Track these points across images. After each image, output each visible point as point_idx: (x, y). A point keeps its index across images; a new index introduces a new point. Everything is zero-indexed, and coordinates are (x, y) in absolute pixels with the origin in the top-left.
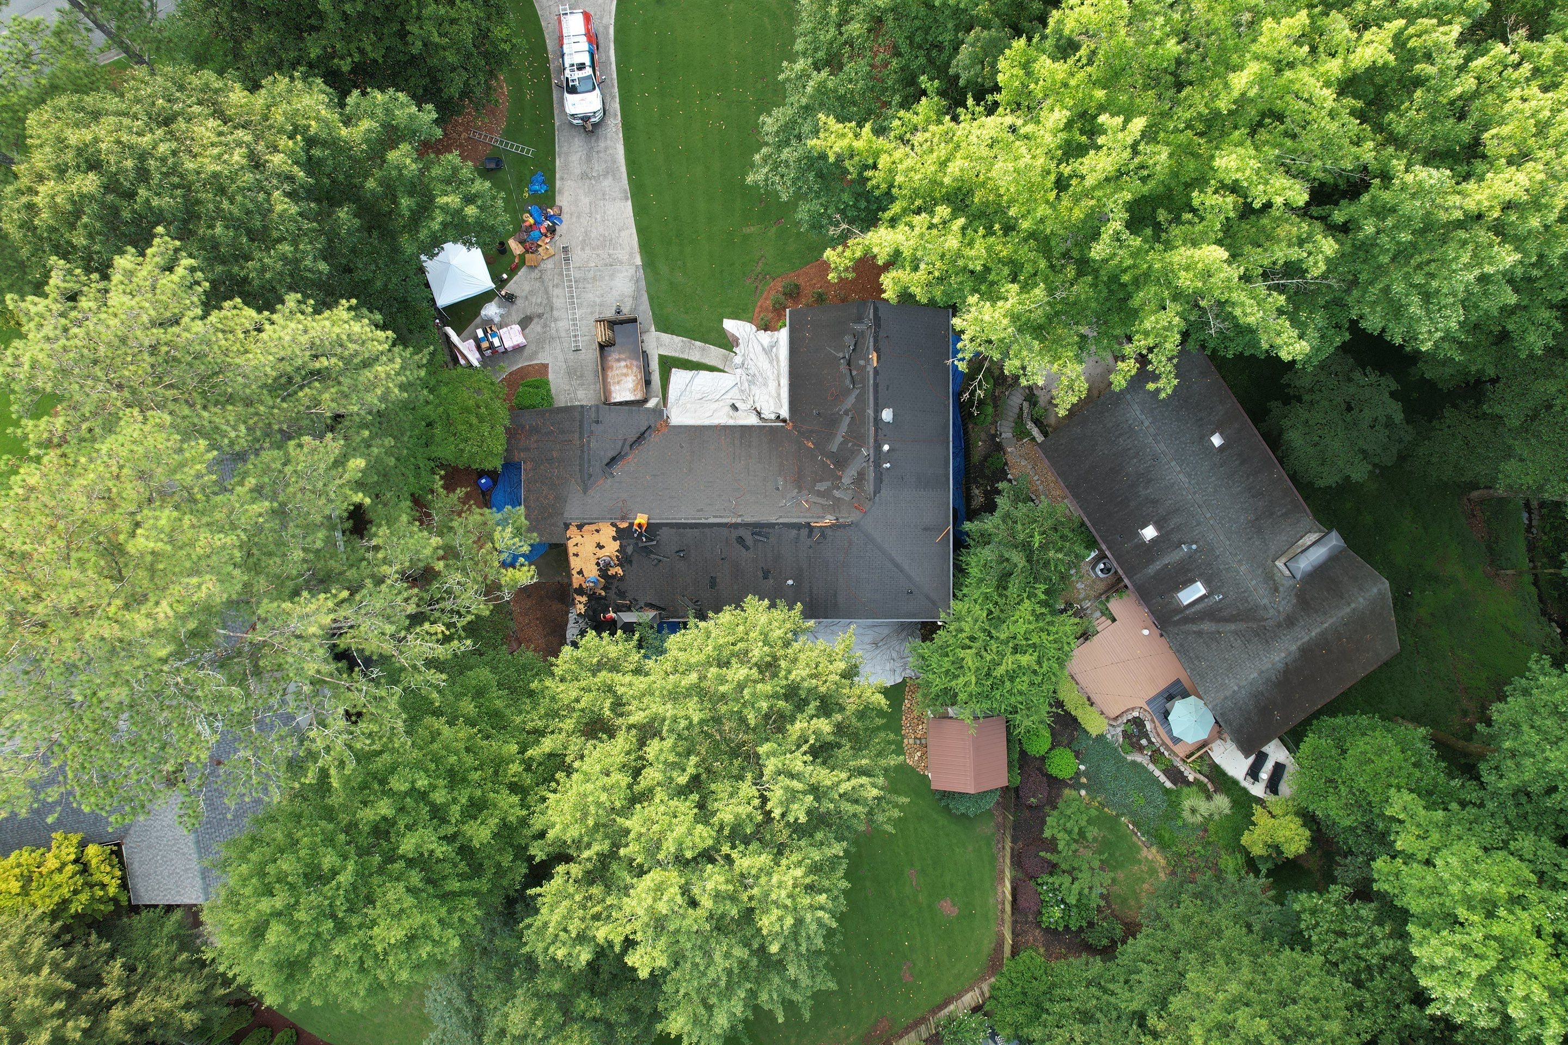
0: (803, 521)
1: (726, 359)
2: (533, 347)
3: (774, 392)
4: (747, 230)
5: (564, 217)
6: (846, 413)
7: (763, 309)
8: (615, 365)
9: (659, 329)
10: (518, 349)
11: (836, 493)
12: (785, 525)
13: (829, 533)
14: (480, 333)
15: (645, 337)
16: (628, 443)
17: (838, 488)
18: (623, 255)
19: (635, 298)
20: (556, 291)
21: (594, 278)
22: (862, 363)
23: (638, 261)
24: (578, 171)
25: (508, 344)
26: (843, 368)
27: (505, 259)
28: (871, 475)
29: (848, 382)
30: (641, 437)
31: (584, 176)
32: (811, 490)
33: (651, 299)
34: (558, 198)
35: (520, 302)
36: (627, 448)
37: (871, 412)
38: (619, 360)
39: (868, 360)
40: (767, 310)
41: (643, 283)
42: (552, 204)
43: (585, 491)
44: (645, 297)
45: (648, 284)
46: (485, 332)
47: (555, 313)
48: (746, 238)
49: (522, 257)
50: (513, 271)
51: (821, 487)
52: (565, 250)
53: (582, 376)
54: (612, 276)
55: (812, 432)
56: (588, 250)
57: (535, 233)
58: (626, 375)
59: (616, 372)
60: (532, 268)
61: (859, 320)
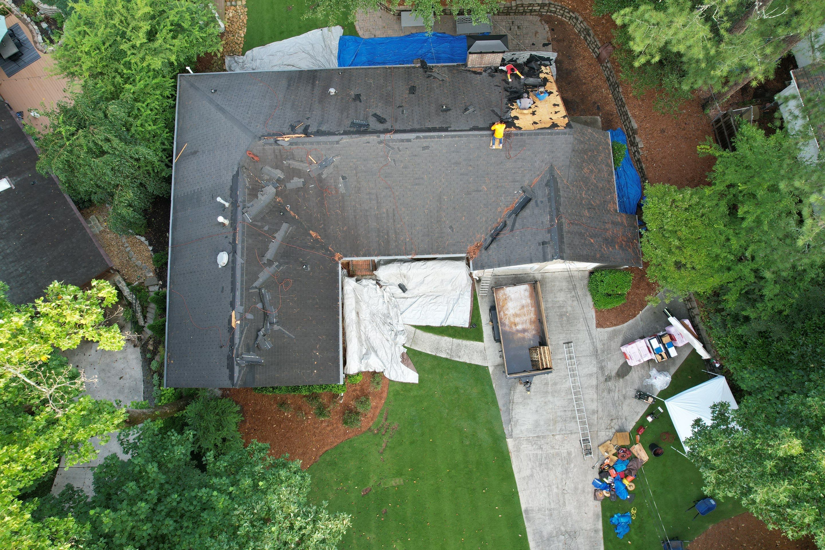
0: (313, 138)
1: (414, 340)
2: (614, 344)
3: (364, 306)
4: (399, 481)
5: (591, 488)
6: (270, 263)
7: (378, 395)
8: (528, 326)
9: (485, 369)
10: (629, 341)
11: (279, 174)
12: (334, 134)
13: (285, 130)
14: (673, 352)
15: (498, 360)
16: (508, 228)
17: (279, 180)
18: (527, 449)
19: (510, 402)
20: (594, 406)
21: (555, 422)
22: (250, 316)
23: (510, 443)
24: (580, 540)
25: (641, 344)
26: (273, 312)
27: (650, 438)
28: (242, 194)
29: (268, 297)
30: (494, 237)
31: (572, 535)
32: (307, 178)
33: (495, 402)
34: (599, 509)
35: (631, 392)
36: (509, 223)
37: (240, 260)
38: (524, 331)
39: (242, 318)
40: (375, 395)
41: (504, 418)
42: (604, 502)
43: (551, 169)
44: (501, 403)
45: (498, 417)
46: (667, 353)
47: (594, 382)
48: (400, 474)
49: (633, 442)
50: (641, 426)
51: (297, 182)
52: (588, 452)
53: (561, 316)
54: (537, 424)
55: (312, 248)
56: (564, 452)
57: (622, 468)
58: (516, 315)
59: (527, 318)
60: (621, 430)
61: (252, 366)
